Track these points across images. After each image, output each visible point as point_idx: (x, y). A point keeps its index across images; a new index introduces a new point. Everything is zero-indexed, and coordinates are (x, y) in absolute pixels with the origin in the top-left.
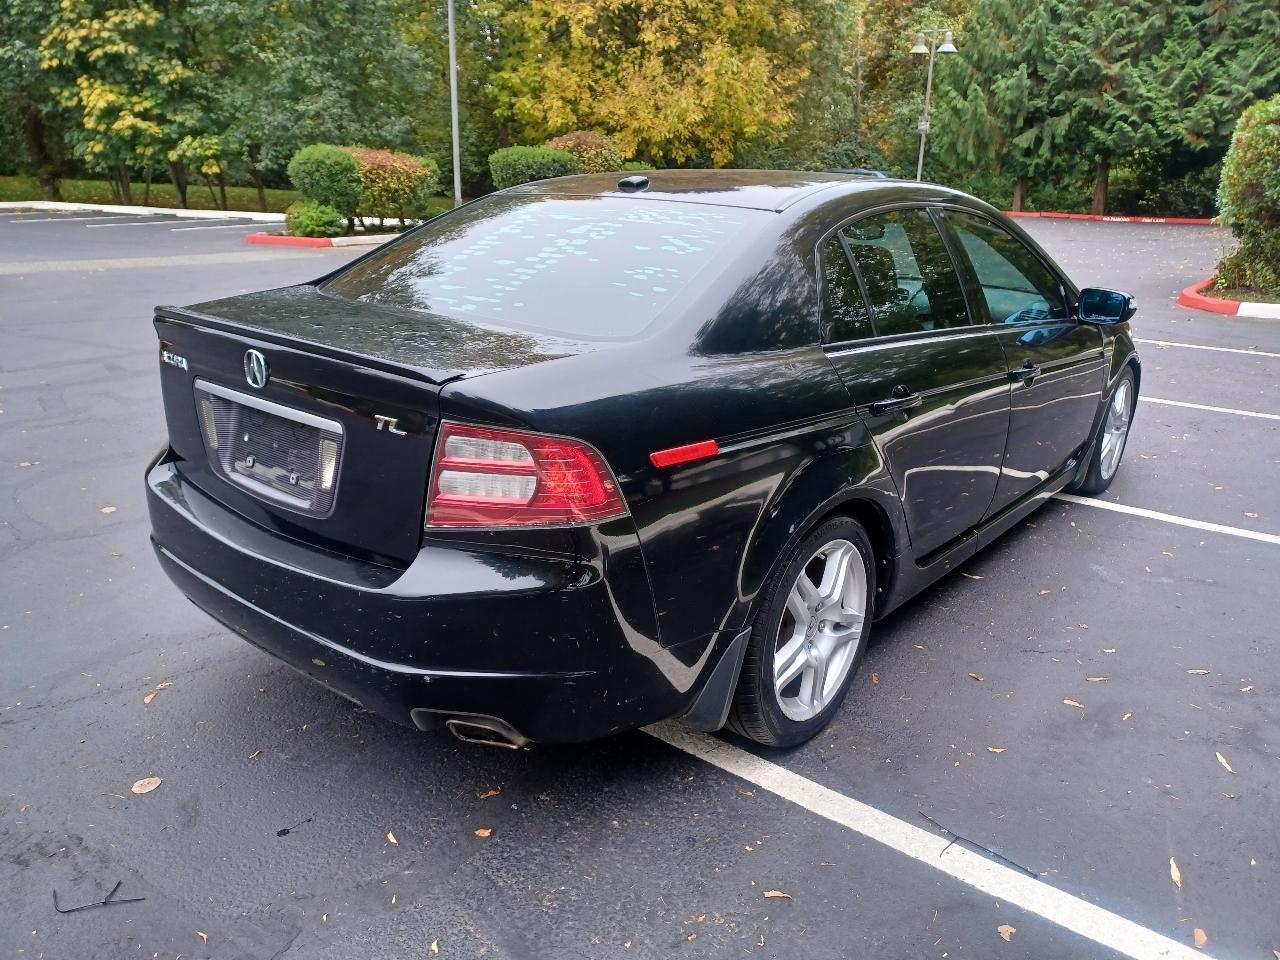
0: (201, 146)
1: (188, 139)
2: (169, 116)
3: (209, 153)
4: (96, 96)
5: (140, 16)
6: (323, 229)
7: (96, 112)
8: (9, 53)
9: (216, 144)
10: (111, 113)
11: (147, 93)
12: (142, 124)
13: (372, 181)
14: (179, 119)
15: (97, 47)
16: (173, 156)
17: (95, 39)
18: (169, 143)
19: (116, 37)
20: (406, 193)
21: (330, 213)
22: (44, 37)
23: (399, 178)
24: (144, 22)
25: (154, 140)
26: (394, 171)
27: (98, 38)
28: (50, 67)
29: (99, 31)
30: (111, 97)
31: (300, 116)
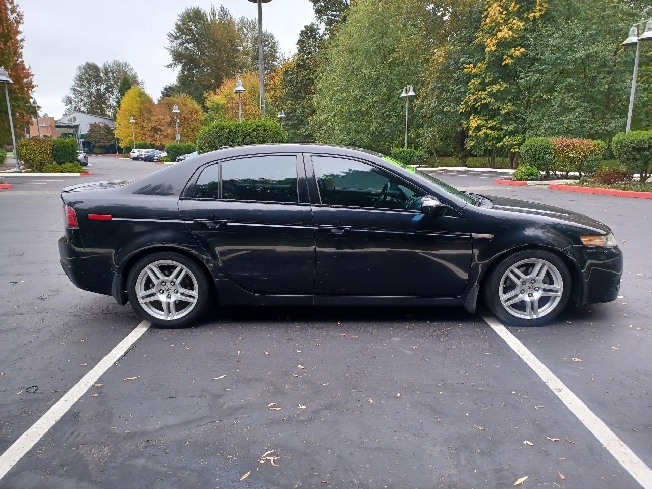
0: (512, 140)
1: (507, 137)
2: (503, 127)
3: (515, 143)
4: (474, 122)
5: (499, 87)
6: (527, 177)
7: (473, 129)
8: (449, 109)
9: (520, 139)
10: (479, 128)
11: (495, 119)
12: (489, 132)
13: (559, 153)
14: (505, 128)
15: (479, 102)
16: (499, 145)
17: (479, 99)
18: (500, 139)
19: (487, 97)
20: (580, 159)
21: (534, 169)
22: (462, 101)
23: (576, 152)
24: (500, 89)
25: (493, 138)
26: (574, 148)
27: (480, 98)
28: (462, 112)
29: (481, 95)
30: (480, 122)
31: (562, 123)
